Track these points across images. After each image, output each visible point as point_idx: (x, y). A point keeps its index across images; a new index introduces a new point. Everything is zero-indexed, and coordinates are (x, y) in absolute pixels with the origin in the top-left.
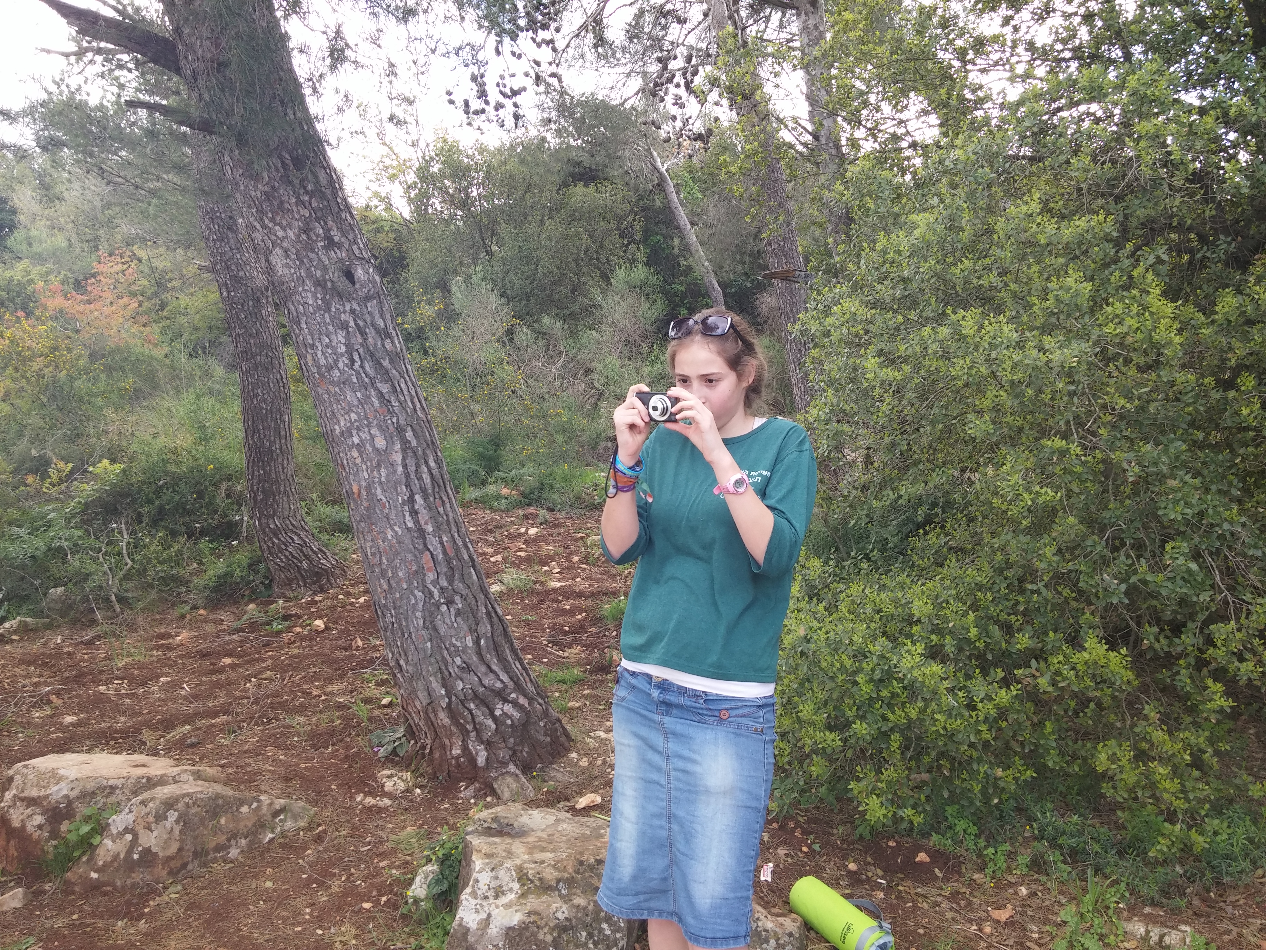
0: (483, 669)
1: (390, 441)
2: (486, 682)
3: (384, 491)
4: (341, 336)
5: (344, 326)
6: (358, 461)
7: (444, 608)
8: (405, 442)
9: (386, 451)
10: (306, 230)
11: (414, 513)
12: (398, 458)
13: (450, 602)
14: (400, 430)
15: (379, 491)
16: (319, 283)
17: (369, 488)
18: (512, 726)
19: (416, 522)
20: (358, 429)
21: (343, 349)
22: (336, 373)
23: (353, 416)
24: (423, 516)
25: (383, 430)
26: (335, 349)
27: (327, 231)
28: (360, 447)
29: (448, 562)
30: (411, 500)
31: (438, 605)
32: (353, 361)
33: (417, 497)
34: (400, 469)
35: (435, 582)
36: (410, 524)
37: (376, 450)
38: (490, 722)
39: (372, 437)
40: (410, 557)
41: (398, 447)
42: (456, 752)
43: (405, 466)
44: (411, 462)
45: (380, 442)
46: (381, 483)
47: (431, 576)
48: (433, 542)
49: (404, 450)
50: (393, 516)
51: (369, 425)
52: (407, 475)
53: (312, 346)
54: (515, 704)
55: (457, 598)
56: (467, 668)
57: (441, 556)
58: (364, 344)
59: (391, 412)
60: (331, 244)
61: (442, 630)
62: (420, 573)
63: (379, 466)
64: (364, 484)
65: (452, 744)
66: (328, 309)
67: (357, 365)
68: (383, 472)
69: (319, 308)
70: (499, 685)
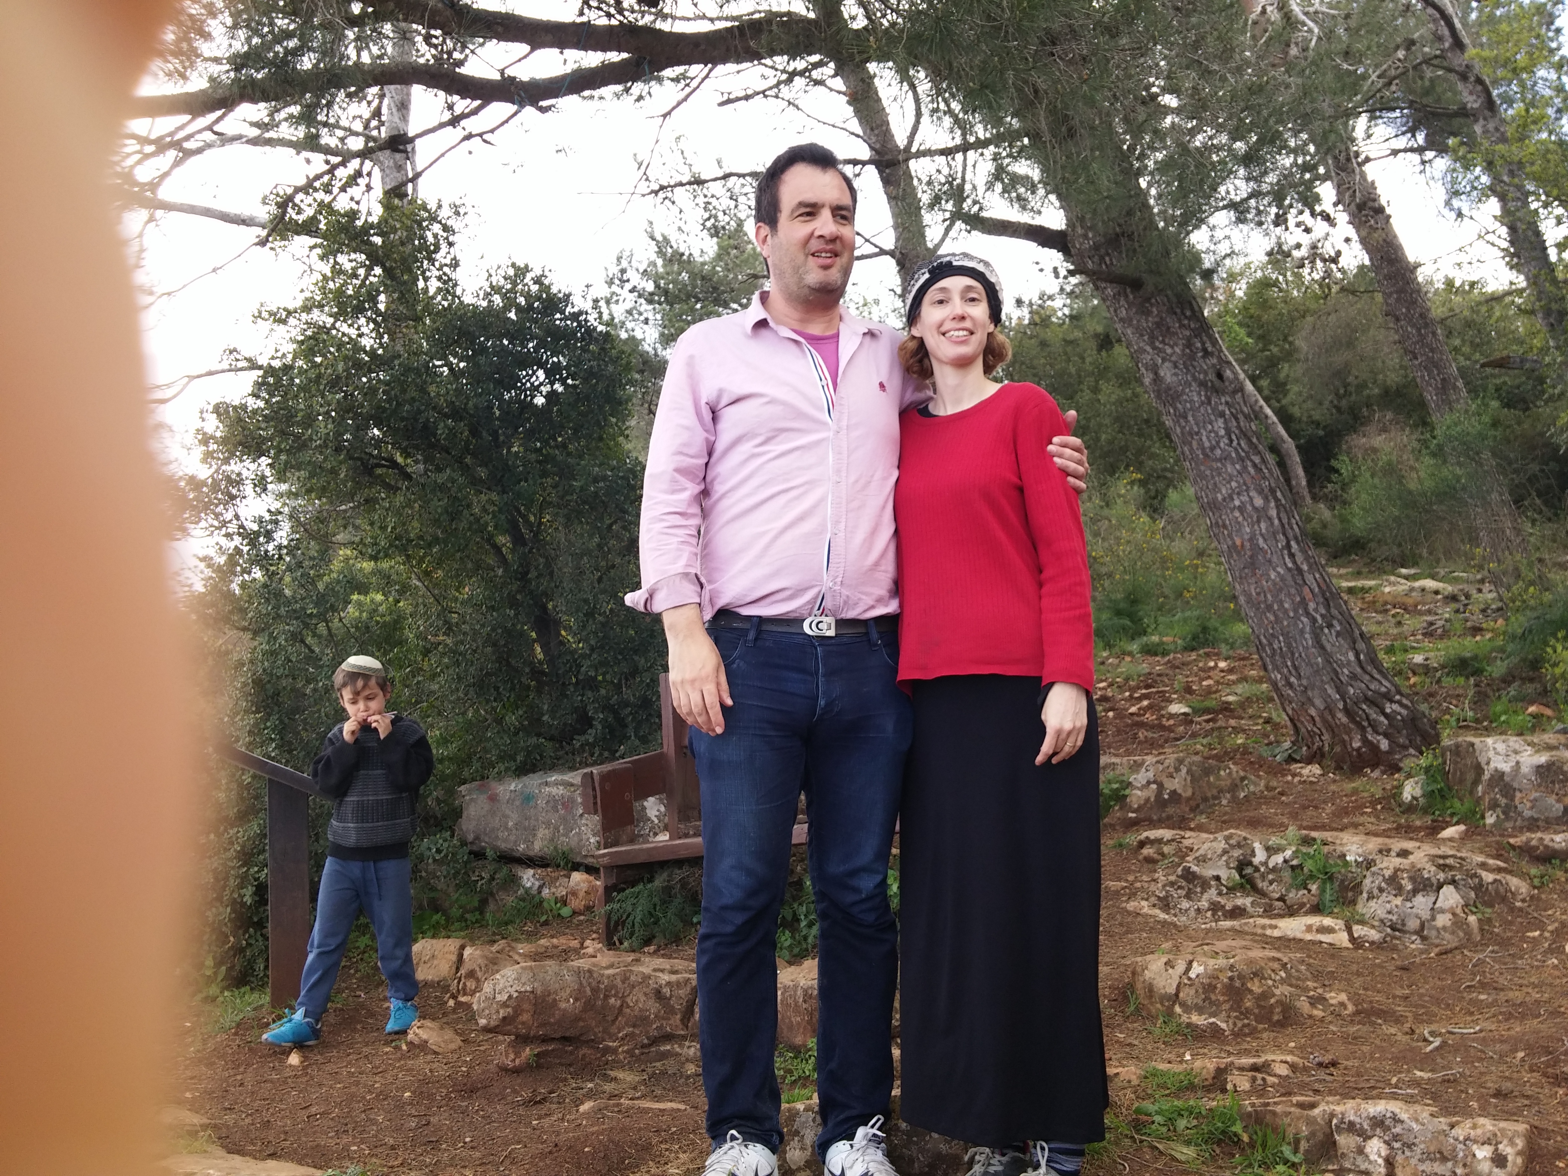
0: (1367, 677)
1: (1266, 499)
2: (1372, 687)
3: (1265, 540)
4: (1220, 422)
5: (1222, 415)
6: (1240, 519)
7: (1326, 631)
8: (1277, 500)
9: (1265, 509)
10: (1189, 345)
11: (1292, 556)
12: (1273, 513)
13: (1330, 626)
14: (1273, 491)
15: (1261, 541)
16: (1202, 384)
17: (1252, 539)
18: (1403, 720)
19: (1295, 562)
20: (1239, 494)
21: (1222, 432)
22: (1218, 452)
23: (1234, 484)
24: (1299, 558)
25: (1260, 492)
26: (1216, 433)
27: (1203, 344)
28: (1241, 509)
29: (1323, 595)
30: (1288, 546)
31: (1322, 629)
32: (1231, 441)
33: (1293, 543)
34: (1276, 522)
35: (1316, 610)
36: (1290, 565)
37: (1255, 509)
38: (1382, 719)
39: (1251, 499)
40: (1293, 591)
41: (1273, 504)
42: (1356, 744)
43: (1280, 519)
44: (1283, 515)
45: (1259, 502)
46: (1262, 535)
47: (1312, 606)
48: (1309, 578)
49: (1277, 507)
50: (1275, 559)
51: (1247, 490)
52: (1283, 525)
53: (1197, 433)
54: (1399, 703)
55: (1335, 622)
56: (1354, 677)
57: (1317, 590)
58: (1239, 427)
59: (1264, 478)
60: (1206, 354)
61: (1328, 647)
62: (1304, 603)
63: (1259, 521)
64: (1246, 537)
65: (1351, 739)
66: (1209, 403)
67: (1235, 443)
68: (1263, 525)
69: (1203, 403)
70: (1383, 689)
